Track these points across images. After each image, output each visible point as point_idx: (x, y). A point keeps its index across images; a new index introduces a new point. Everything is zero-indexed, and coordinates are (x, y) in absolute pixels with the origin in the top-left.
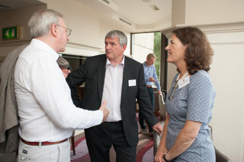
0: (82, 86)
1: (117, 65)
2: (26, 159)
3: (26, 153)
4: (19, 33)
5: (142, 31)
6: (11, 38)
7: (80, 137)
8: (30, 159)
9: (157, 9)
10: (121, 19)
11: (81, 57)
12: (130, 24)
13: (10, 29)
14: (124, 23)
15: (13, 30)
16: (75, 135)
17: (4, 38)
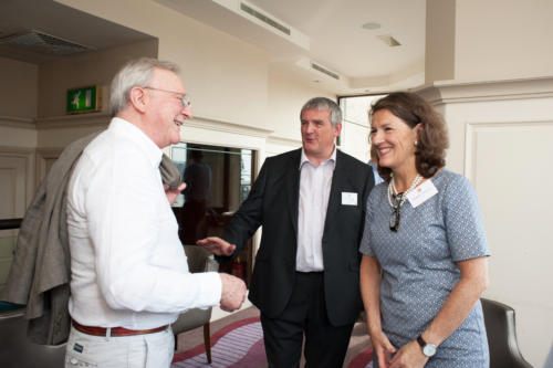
0: (227, 213)
1: (323, 164)
2: (80, 363)
3: (81, 351)
4: (101, 99)
5: (362, 91)
6: (84, 110)
7: (222, 326)
8: (87, 364)
9: (395, 43)
10: (315, 67)
11: (227, 149)
12: (336, 77)
13: (83, 91)
14: (323, 74)
15: (89, 93)
16: (211, 320)
17: (70, 109)
